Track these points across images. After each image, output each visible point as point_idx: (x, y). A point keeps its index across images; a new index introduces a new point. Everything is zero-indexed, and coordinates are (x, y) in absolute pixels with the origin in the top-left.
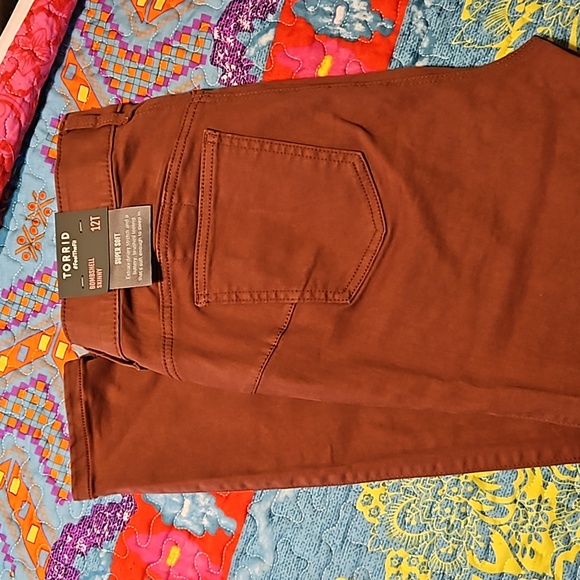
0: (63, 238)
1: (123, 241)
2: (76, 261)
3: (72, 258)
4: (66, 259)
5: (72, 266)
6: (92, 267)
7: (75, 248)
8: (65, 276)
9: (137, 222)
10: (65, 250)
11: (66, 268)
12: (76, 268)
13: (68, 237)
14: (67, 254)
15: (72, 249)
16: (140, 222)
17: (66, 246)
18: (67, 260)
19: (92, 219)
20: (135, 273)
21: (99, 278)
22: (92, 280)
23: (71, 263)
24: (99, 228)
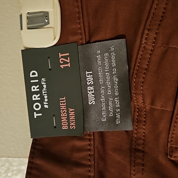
0: (31, 76)
1: (96, 79)
2: (46, 100)
3: (42, 97)
4: (36, 97)
5: (43, 105)
6: (63, 107)
7: (45, 86)
8: (36, 115)
9: (110, 58)
10: (35, 88)
11: (37, 107)
12: (46, 106)
13: (37, 75)
14: (36, 93)
15: (41, 87)
16: (113, 58)
17: (35, 84)
18: (37, 99)
19: (60, 55)
20: (111, 115)
21: (72, 118)
22: (64, 119)
23: (41, 101)
24: (69, 65)
